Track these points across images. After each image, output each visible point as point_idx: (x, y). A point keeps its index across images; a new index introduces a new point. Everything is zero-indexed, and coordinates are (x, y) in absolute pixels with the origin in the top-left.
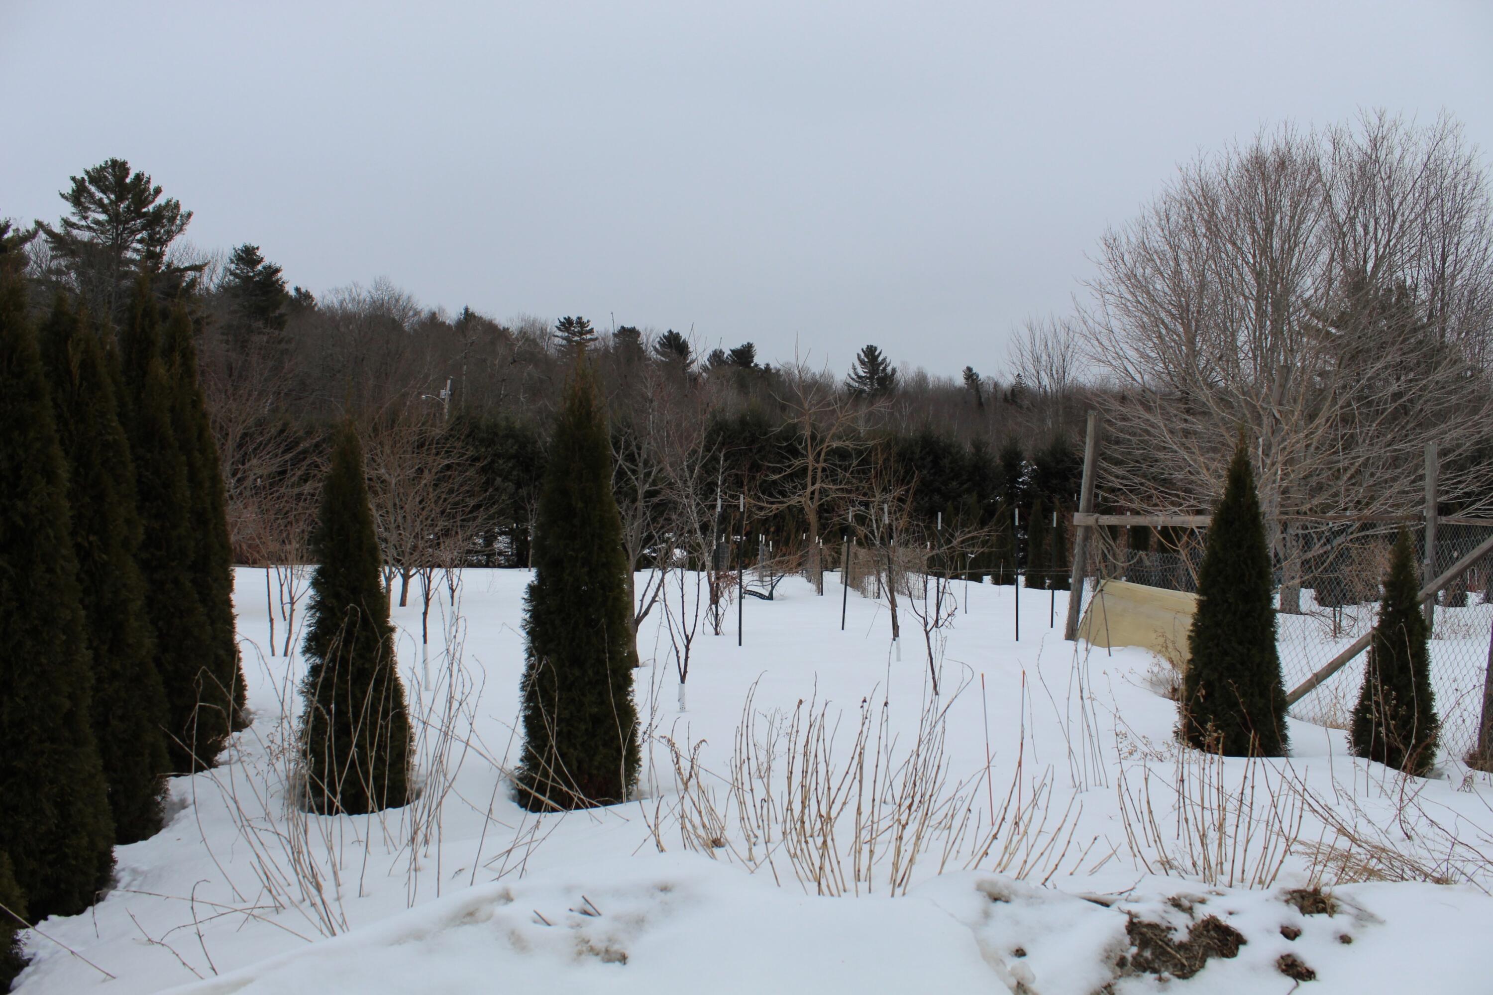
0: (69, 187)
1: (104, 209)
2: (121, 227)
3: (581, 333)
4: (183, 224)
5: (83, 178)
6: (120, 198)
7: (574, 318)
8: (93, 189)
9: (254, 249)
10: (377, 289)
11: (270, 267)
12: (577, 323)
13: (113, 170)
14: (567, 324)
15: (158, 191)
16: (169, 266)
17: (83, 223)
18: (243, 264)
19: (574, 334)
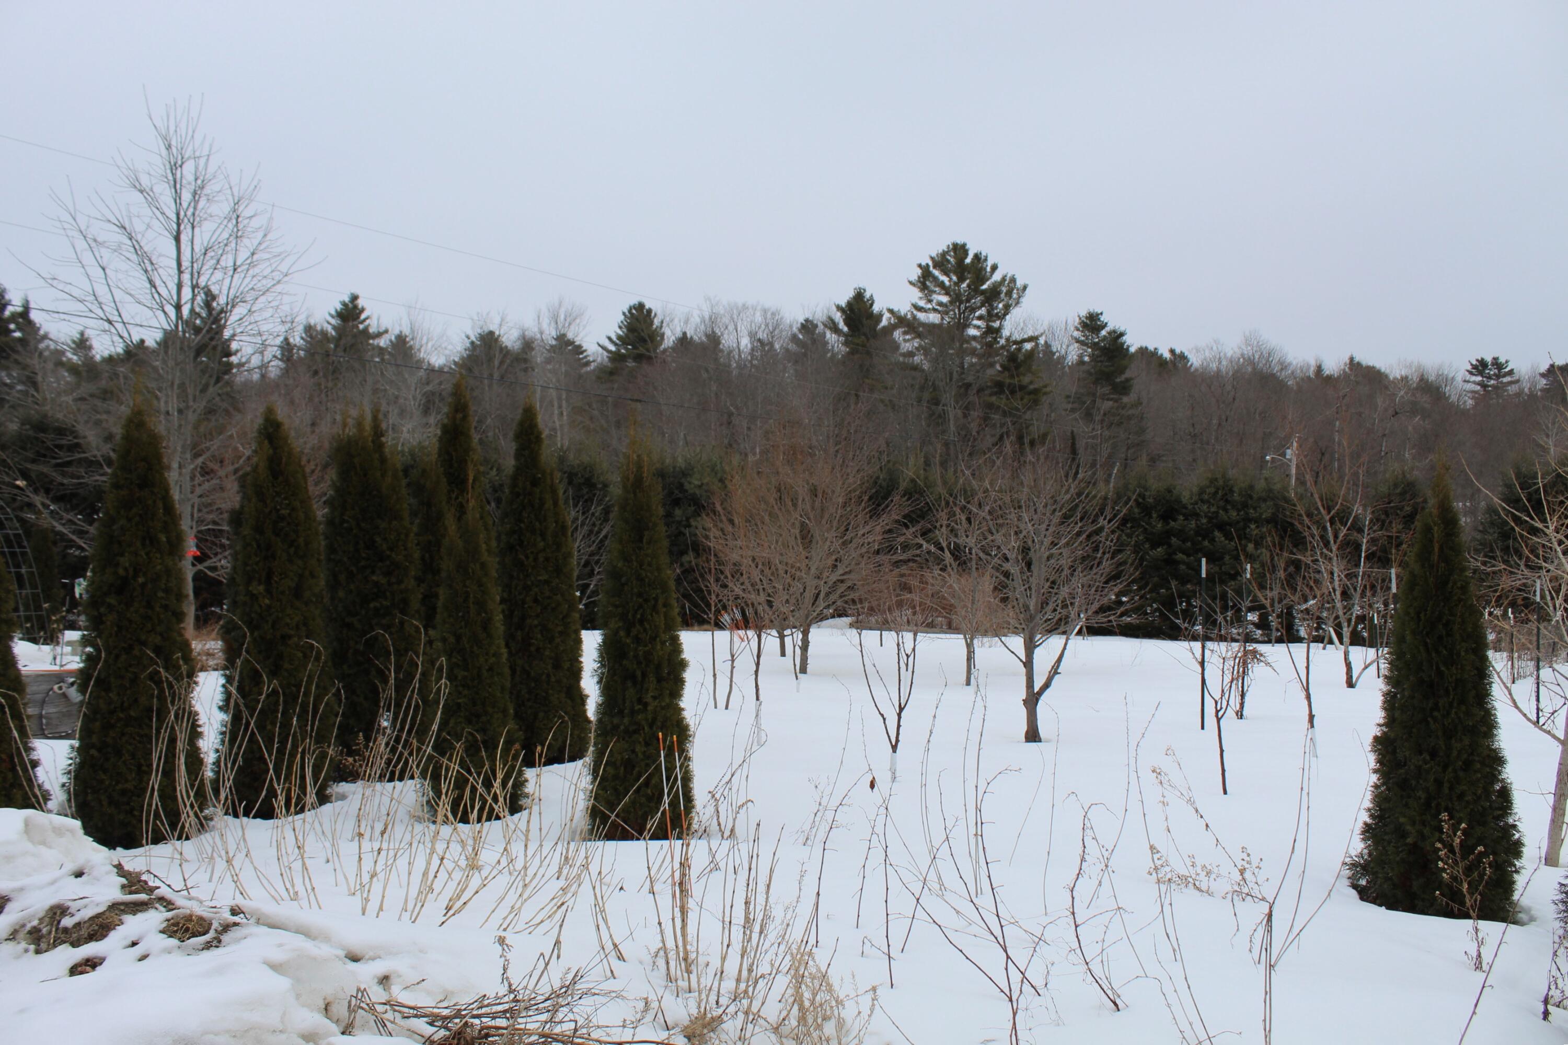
0: (916, 273)
1: (946, 291)
2: (963, 307)
3: (1498, 376)
4: (1019, 297)
5: (927, 265)
6: (961, 279)
7: (1489, 359)
8: (936, 273)
9: (1098, 315)
10: (1247, 345)
11: (1114, 332)
12: (1493, 364)
13: (955, 253)
14: (1480, 367)
15: (994, 268)
16: (1008, 340)
17: (929, 306)
18: (1089, 331)
19: (1489, 378)
